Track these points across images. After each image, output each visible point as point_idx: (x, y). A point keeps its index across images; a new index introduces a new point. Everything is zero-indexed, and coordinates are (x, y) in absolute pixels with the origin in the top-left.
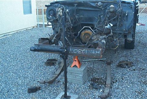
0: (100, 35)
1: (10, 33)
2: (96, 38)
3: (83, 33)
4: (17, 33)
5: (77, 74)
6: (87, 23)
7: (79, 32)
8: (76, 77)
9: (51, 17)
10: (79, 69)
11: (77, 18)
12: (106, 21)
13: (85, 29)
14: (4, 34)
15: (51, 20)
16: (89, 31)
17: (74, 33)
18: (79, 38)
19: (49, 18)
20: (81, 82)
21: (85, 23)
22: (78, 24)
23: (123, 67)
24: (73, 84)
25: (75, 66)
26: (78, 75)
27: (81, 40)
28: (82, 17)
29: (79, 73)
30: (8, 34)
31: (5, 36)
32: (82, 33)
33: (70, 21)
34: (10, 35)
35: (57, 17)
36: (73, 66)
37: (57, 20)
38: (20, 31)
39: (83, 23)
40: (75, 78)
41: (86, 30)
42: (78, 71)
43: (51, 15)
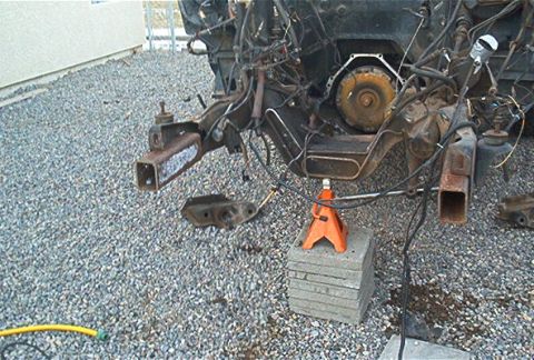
0: (440, 102)
1: (41, 81)
2: (425, 118)
3: (348, 82)
4: (70, 76)
5: (332, 280)
6: (363, 36)
7: (330, 82)
8: (332, 292)
9: (202, 15)
10: (341, 258)
11: (322, 15)
12: (462, 28)
13: (358, 63)
14: (18, 83)
15: (203, 32)
16: (375, 75)
17: (307, 87)
18: (331, 106)
19: (194, 20)
20: (354, 313)
21: (356, 36)
22: (325, 42)
23: (523, 227)
24: (316, 324)
25: (323, 241)
26: (337, 282)
27: (339, 114)
28: (342, 10)
29: (344, 273)
30: (34, 83)
31: (19, 92)
32: (342, 83)
33: (292, 31)
34: (41, 86)
35: (232, 17)
36: (315, 244)
37: (231, 29)
38: (83, 67)
39: (347, 36)
40: (322, 298)
41: (363, 69)
42: (336, 267)
43: (204, 9)
